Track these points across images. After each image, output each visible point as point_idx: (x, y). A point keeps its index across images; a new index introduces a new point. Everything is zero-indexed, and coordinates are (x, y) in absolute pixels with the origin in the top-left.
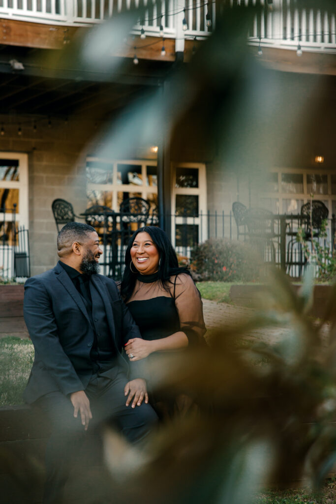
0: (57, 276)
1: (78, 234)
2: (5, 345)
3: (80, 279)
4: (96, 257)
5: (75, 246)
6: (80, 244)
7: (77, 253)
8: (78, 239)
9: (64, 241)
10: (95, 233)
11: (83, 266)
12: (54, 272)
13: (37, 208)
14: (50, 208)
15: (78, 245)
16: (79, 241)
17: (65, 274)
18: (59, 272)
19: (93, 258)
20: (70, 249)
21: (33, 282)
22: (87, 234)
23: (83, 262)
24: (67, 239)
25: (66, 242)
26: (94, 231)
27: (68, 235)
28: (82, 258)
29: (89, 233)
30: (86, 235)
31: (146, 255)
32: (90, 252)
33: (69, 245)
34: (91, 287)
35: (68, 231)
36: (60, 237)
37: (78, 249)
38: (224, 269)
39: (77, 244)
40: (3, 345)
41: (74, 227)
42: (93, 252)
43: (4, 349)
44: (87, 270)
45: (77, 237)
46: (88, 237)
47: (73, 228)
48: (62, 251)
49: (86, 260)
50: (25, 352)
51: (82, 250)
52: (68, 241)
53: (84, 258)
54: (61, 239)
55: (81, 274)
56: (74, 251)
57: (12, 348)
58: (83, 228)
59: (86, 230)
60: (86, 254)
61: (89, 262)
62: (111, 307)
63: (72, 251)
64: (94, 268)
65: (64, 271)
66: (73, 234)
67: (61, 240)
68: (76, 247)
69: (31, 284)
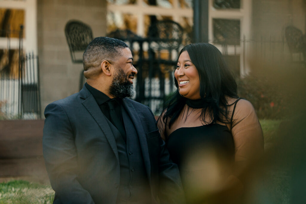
0: (83, 101)
1: (108, 50)
2: (12, 189)
3: (110, 104)
4: (129, 78)
5: (104, 65)
6: (110, 63)
7: (108, 74)
8: (108, 57)
9: (92, 60)
10: (128, 49)
11: (113, 89)
12: (79, 96)
13: (47, 33)
14: (62, 33)
15: (108, 63)
16: (109, 60)
17: (92, 99)
18: (85, 97)
19: (126, 79)
20: (98, 69)
21: (54, 109)
22: (118, 50)
23: (113, 84)
24: (95, 57)
25: (93, 61)
26: (127, 46)
27: (96, 52)
28: (112, 79)
29: (120, 49)
30: (117, 52)
31: (185, 78)
32: (122, 72)
33: (98, 64)
34: (124, 114)
35: (96, 48)
36: (86, 55)
37: (108, 69)
38: (272, 105)
39: (106, 63)
40: (9, 190)
41: (102, 43)
42: (126, 72)
43: (11, 193)
44: (119, 93)
45: (107, 54)
46: (120, 55)
47: (102, 45)
48: (90, 71)
49: (118, 81)
50: (38, 196)
51: (113, 70)
52: (96, 60)
53: (115, 80)
54: (88, 57)
55: (111, 99)
56: (104, 71)
57: (20, 192)
58: (113, 43)
59: (117, 46)
60: (117, 74)
61: (121, 84)
62: (145, 139)
63: (101, 71)
64: (127, 91)
65: (92, 95)
66: (101, 51)
67: (88, 59)
68: (106, 66)
69: (52, 111)
